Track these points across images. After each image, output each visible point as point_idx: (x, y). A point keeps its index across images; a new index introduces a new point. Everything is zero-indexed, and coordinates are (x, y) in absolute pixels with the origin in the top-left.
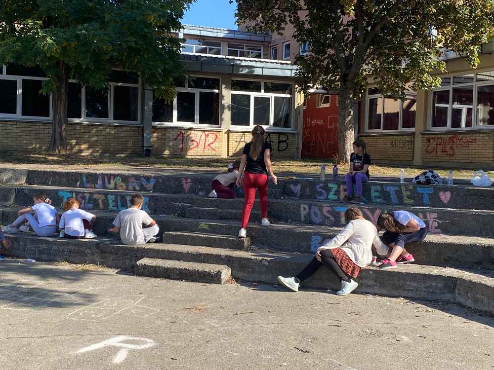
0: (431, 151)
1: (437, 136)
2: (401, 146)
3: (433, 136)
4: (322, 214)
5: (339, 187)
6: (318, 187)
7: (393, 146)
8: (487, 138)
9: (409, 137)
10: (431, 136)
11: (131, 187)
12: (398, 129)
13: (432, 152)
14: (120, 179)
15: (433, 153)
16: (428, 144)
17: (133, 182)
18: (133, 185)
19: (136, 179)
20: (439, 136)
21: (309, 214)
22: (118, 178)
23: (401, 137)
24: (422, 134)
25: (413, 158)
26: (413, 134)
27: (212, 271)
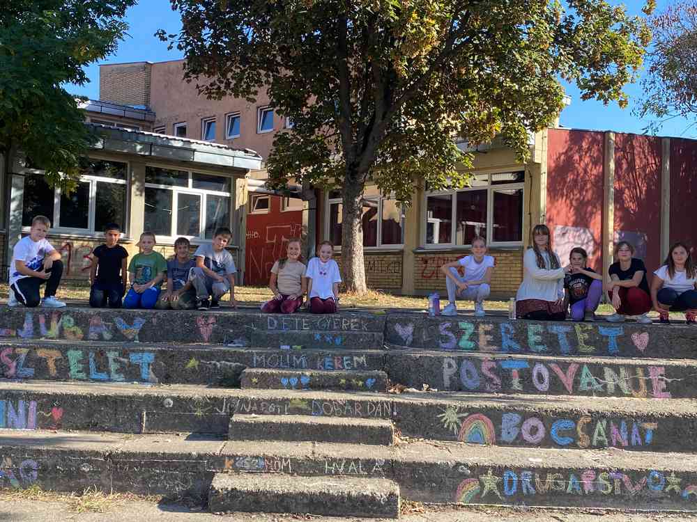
0: (429, 275)
1: (437, 256)
2: (383, 269)
3: (432, 256)
4: (481, 374)
5: (477, 328)
6: (441, 328)
7: (371, 269)
8: (512, 258)
9: (395, 256)
10: (428, 255)
11: (93, 335)
12: (375, 245)
13: (430, 277)
14: (72, 320)
15: (433, 278)
16: (424, 265)
17: (97, 325)
18: (98, 330)
19: (105, 320)
20: (441, 256)
21: (458, 374)
22: (67, 317)
23: (382, 256)
24: (416, 253)
25: (402, 285)
26: (401, 252)
27: (378, 494)
